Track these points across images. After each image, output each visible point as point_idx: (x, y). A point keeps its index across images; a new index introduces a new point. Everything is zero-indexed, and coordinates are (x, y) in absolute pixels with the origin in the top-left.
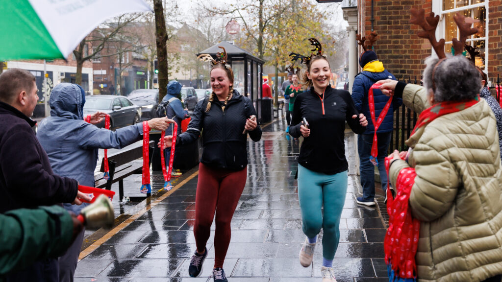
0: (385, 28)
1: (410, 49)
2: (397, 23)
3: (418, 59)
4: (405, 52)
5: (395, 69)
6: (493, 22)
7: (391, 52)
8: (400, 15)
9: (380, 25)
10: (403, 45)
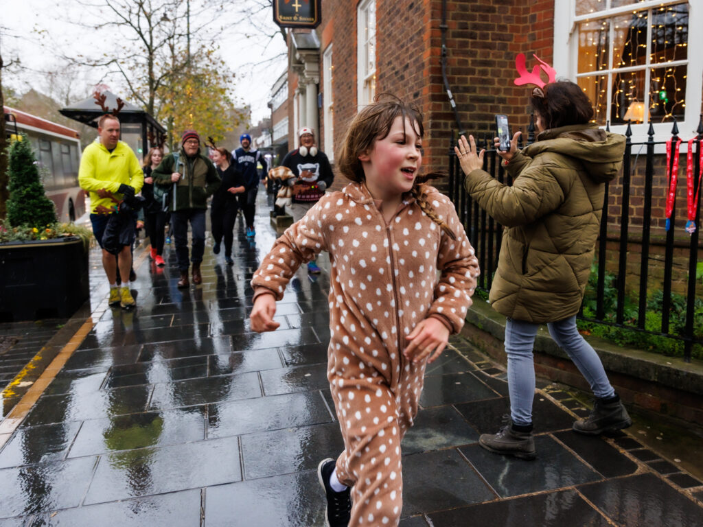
0: (464, 44)
1: (507, 87)
2: (485, 36)
3: (519, 106)
4: (498, 91)
5: (481, 122)
7: (474, 91)
8: (490, 23)
9: (457, 39)
10: (496, 79)
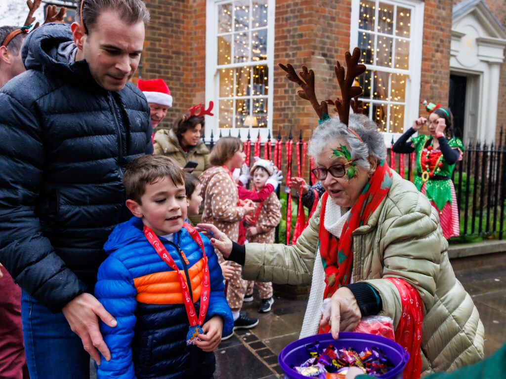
1: (181, 102)
2: (167, 73)
6: (279, 80)
8: (170, 65)
